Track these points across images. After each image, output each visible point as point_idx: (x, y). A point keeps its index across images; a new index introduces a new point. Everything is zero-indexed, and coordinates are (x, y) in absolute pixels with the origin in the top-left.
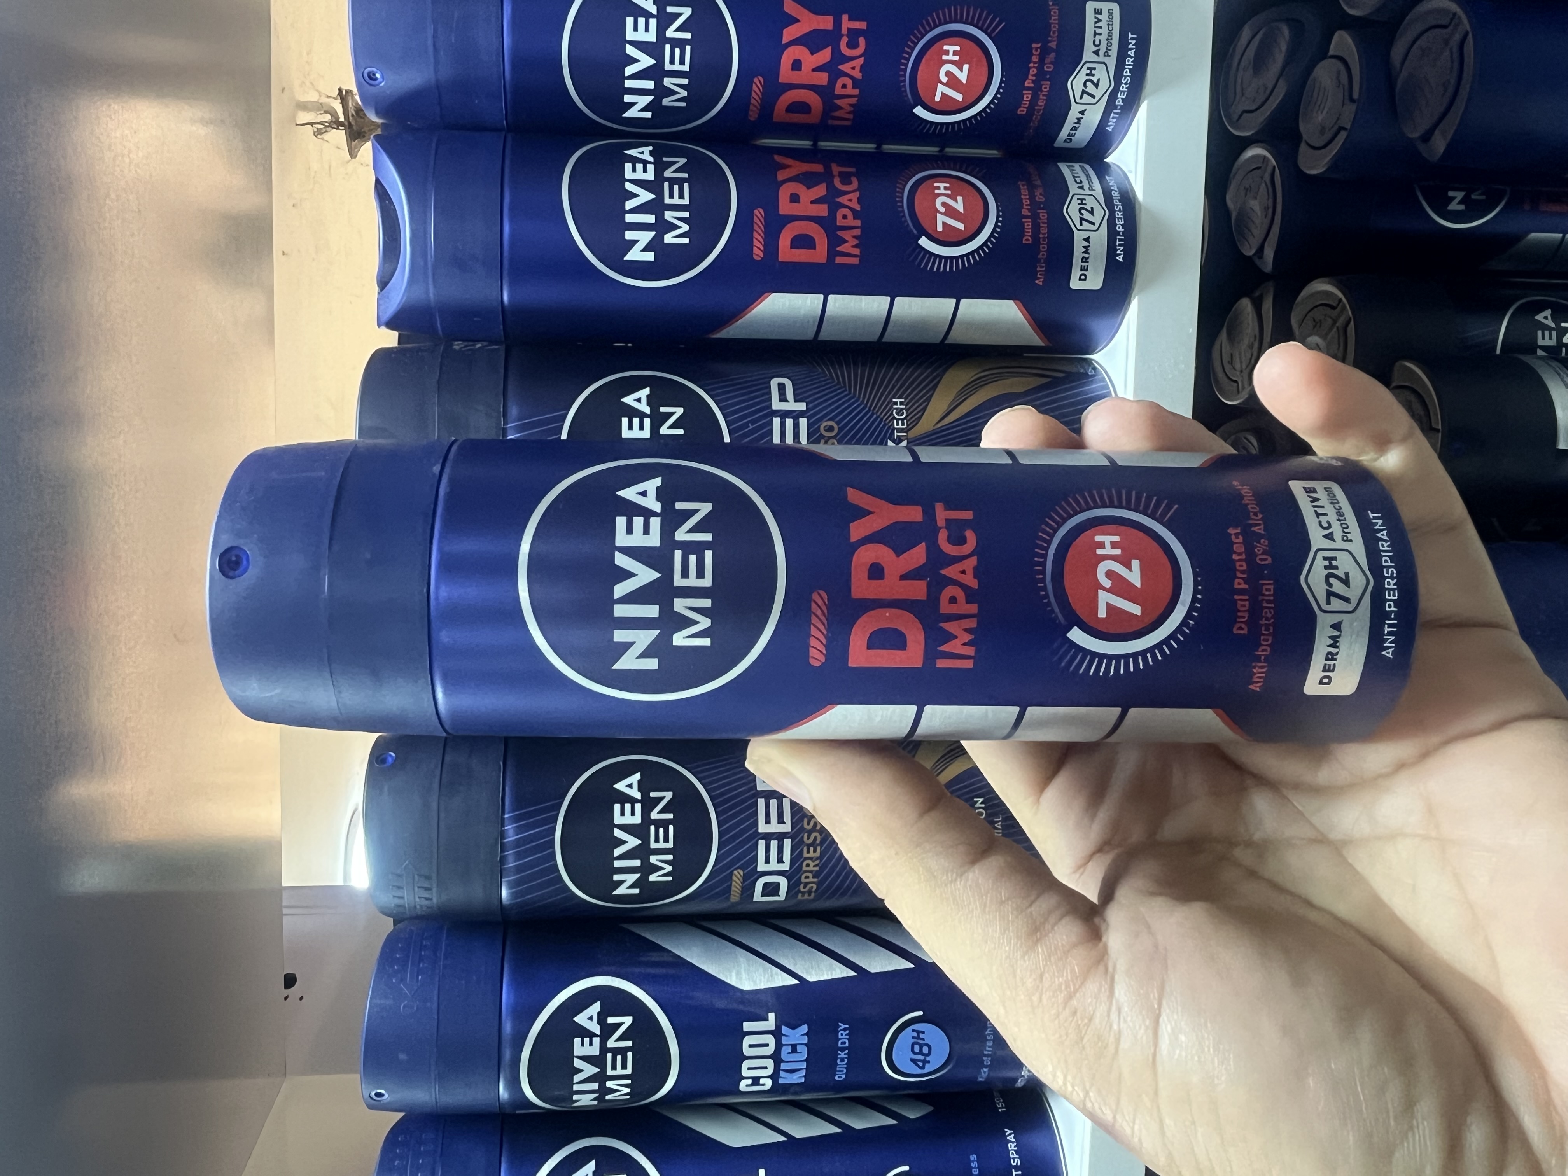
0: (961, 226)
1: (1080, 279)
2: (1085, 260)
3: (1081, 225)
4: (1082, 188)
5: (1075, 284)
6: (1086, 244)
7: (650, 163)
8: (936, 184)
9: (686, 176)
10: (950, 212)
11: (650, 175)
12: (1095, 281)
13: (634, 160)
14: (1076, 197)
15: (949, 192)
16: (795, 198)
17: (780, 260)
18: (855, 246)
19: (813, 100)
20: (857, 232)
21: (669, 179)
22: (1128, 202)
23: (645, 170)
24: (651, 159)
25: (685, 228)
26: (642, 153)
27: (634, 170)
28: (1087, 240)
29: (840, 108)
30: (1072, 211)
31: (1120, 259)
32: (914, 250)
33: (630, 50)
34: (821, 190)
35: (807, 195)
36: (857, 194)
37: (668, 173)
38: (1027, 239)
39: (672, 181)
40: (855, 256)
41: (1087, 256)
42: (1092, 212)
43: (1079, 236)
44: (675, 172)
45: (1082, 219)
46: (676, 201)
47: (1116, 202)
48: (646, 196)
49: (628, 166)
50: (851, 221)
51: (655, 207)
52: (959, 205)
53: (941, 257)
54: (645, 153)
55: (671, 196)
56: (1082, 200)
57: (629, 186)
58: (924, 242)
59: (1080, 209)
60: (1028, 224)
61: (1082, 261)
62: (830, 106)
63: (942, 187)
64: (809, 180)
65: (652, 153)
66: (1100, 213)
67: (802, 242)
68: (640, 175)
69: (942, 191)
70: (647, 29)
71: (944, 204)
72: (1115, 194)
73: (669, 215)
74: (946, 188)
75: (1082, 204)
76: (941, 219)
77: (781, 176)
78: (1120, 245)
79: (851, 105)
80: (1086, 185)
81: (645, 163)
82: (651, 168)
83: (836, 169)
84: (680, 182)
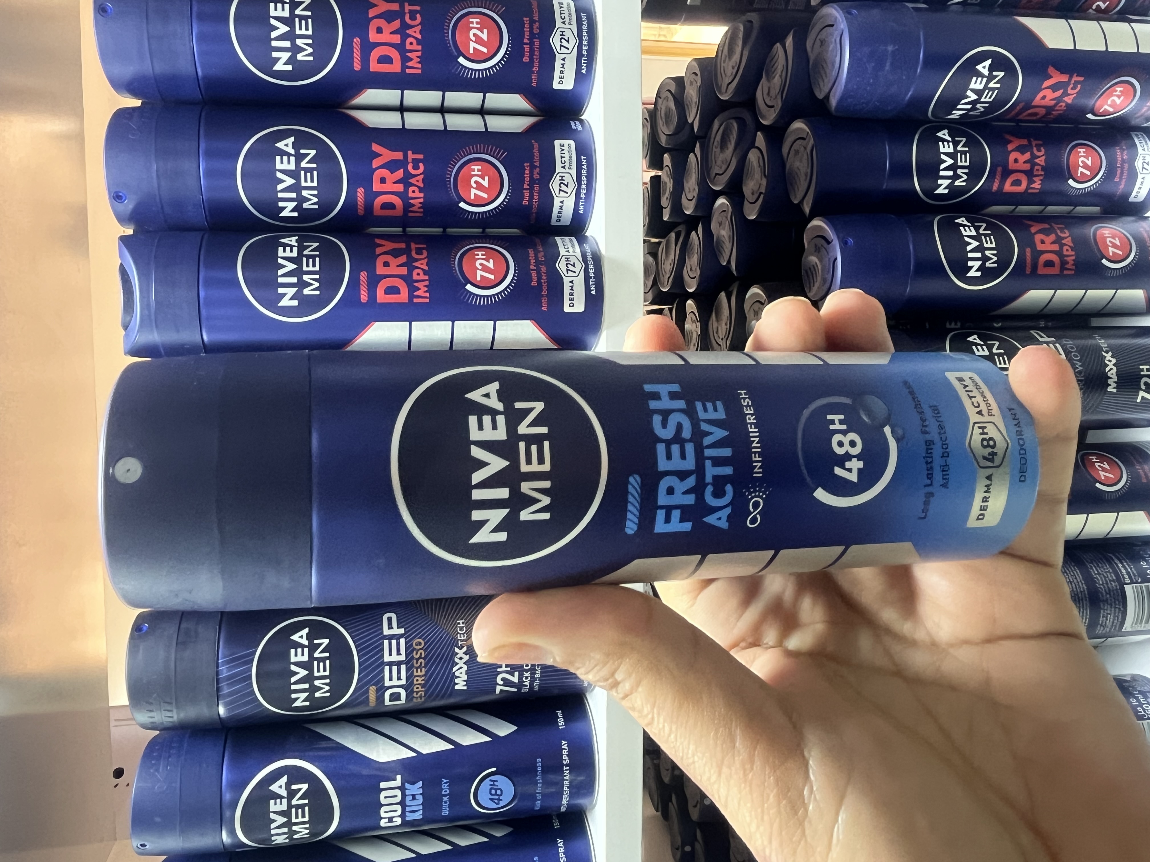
0: (492, 277)
1: (570, 306)
2: (571, 294)
3: (567, 273)
4: (568, 251)
5: (567, 309)
6: (571, 285)
7: (295, 246)
8: (476, 253)
9: (317, 253)
10: (485, 269)
11: (295, 254)
12: (579, 307)
13: (285, 245)
14: (564, 257)
15: (484, 257)
16: (386, 264)
17: (378, 301)
18: (426, 292)
19: (397, 201)
20: (427, 283)
21: (306, 256)
22: (597, 259)
23: (291, 251)
24: (296, 244)
25: (317, 285)
26: (291, 241)
27: (284, 251)
28: (572, 282)
29: (413, 205)
30: (561, 266)
31: (593, 293)
32: (463, 292)
33: (279, 175)
34: (403, 259)
35: (394, 262)
36: (426, 260)
37: (306, 252)
38: (534, 283)
39: (308, 257)
40: (426, 298)
41: (572, 291)
42: (574, 266)
43: (566, 281)
44: (311, 251)
45: (567, 270)
46: (311, 268)
47: (589, 259)
48: (291, 266)
49: (281, 249)
50: (422, 277)
51: (298, 273)
52: (491, 264)
53: (481, 296)
54: (293, 240)
55: (308, 266)
56: (568, 258)
57: (280, 261)
58: (469, 287)
59: (567, 264)
60: (534, 274)
62: (407, 206)
63: (480, 254)
64: (395, 253)
65: (297, 241)
66: (579, 266)
67: (392, 290)
68: (288, 254)
69: (480, 256)
70: (289, 163)
71: (481, 264)
72: (589, 255)
73: (306, 278)
74: (482, 255)
75: (568, 261)
76: (479, 273)
77: (378, 251)
78: (592, 284)
79: (420, 203)
80: (571, 249)
81: (292, 247)
82: (295, 249)
83: (413, 246)
84: (313, 257)
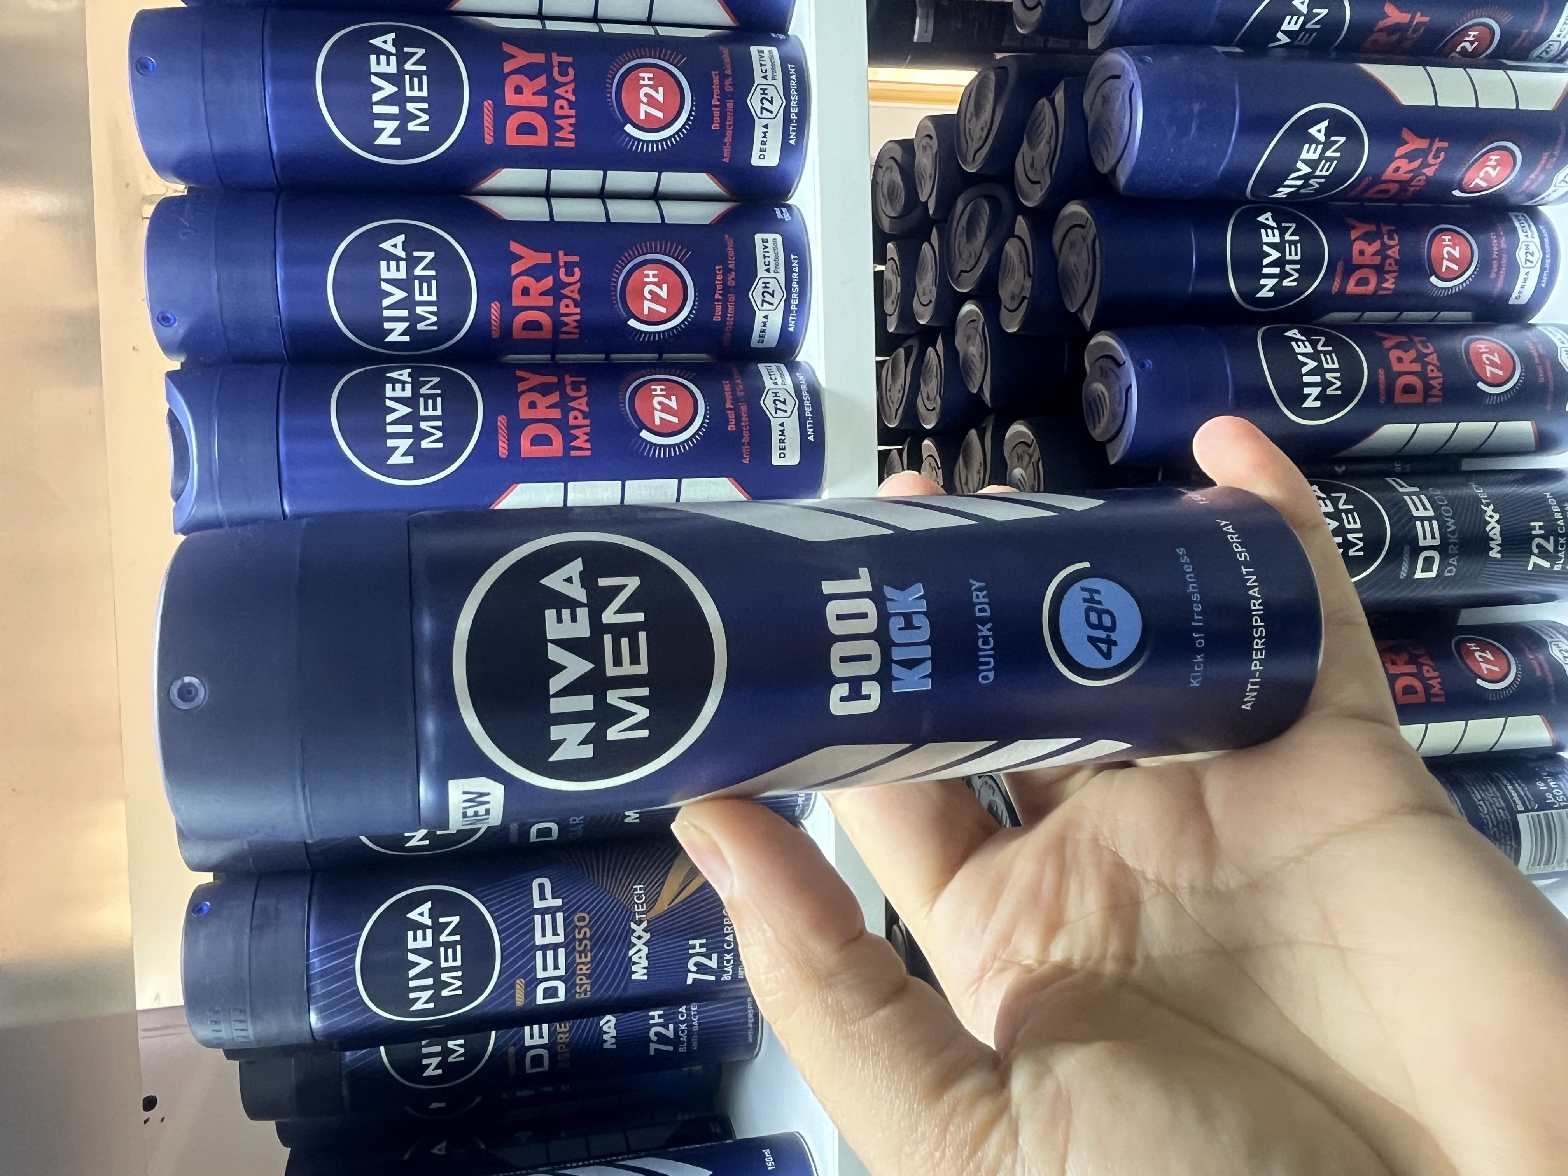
0: (675, 420)
1: (780, 457)
2: (782, 441)
3: (776, 413)
4: (776, 383)
5: (776, 461)
6: (782, 428)
7: (408, 383)
8: (653, 387)
9: (439, 391)
10: (666, 409)
11: (408, 393)
12: (792, 458)
13: (394, 382)
14: (770, 391)
15: (664, 393)
16: (533, 405)
17: (522, 456)
18: (587, 441)
19: (544, 319)
20: (588, 429)
21: (423, 395)
22: (815, 393)
23: (403, 389)
24: (410, 380)
25: (439, 434)
26: (402, 375)
27: (394, 389)
28: (782, 425)
29: (566, 324)
30: (767, 403)
31: (811, 438)
32: (637, 442)
33: (385, 286)
34: (555, 397)
35: (543, 402)
36: (586, 399)
37: (423, 391)
38: (731, 428)
39: (427, 397)
40: (588, 449)
41: (783, 438)
42: (784, 402)
43: (775, 423)
44: (429, 389)
45: (776, 409)
46: (430, 412)
47: (805, 393)
48: (404, 410)
49: (389, 387)
50: (581, 421)
51: (413, 419)
52: (673, 403)
53: (660, 446)
54: (404, 374)
55: (426, 409)
56: (776, 393)
57: (389, 403)
58: (644, 434)
59: (775, 401)
60: (731, 415)
61: (780, 442)
62: (558, 325)
63: (658, 389)
64: (544, 390)
65: (410, 375)
66: (791, 404)
67: (541, 440)
68: (399, 393)
69: (659, 392)
70: (398, 270)
71: (660, 403)
72: (804, 387)
73: (424, 425)
74: (662, 390)
75: (776, 396)
76: (658, 415)
77: (521, 387)
78: (810, 428)
79: (575, 321)
80: (779, 381)
81: (403, 383)
82: (408, 387)
83: (568, 379)
84: (434, 397)
